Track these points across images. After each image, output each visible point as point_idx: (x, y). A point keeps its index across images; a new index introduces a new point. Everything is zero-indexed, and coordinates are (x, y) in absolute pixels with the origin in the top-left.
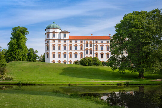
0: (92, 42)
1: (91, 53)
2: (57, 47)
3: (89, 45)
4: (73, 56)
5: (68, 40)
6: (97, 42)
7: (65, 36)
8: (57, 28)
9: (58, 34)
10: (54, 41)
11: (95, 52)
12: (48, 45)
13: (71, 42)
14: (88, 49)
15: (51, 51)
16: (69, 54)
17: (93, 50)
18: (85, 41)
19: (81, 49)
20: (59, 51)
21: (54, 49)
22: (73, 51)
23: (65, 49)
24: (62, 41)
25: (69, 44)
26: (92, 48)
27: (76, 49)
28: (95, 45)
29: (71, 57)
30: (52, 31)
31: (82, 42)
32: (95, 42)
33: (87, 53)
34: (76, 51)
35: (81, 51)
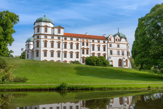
0: (89, 41)
1: (87, 53)
2: (49, 44)
3: (85, 44)
4: (68, 55)
5: (62, 36)
6: (93, 41)
7: (59, 32)
8: (50, 22)
9: (51, 29)
10: (46, 37)
11: (92, 52)
12: (38, 40)
13: (66, 39)
14: (85, 48)
15: (42, 48)
16: (63, 53)
17: (89, 50)
18: (81, 39)
19: (77, 48)
20: (52, 49)
21: (46, 46)
22: (68, 50)
23: (59, 47)
24: (56, 38)
25: (64, 41)
26: (89, 47)
27: (71, 48)
28: (92, 45)
29: (65, 56)
30: (44, 25)
31: (77, 40)
32: (91, 41)
33: (83, 53)
34: (71, 50)
35: (77, 51)
